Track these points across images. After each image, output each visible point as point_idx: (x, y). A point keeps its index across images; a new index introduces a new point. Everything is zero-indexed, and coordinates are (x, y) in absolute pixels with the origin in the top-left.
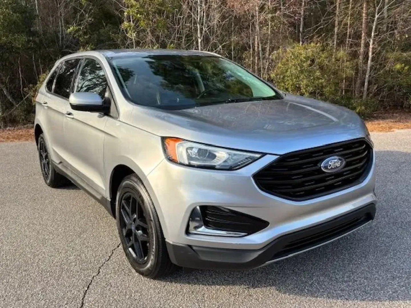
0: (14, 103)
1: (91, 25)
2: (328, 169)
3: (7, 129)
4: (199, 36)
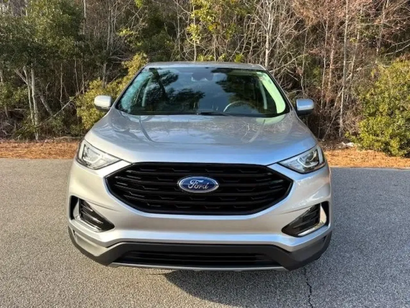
0: (51, 112)
1: (144, 30)
2: (188, 188)
3: (46, 141)
4: (267, 47)
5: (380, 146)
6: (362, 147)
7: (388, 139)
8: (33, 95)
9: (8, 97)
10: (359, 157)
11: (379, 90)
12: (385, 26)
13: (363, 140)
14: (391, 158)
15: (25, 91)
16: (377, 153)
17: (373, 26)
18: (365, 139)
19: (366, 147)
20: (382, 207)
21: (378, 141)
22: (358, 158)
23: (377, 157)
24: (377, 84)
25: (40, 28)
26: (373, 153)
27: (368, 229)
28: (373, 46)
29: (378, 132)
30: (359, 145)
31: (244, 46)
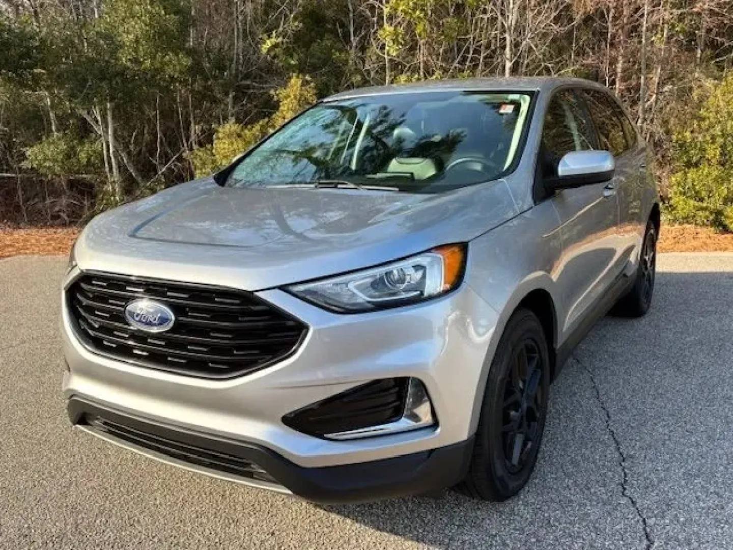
0: (139, 179)
1: (297, 34)
4: (508, 56)
5: (707, 217)
6: (675, 220)
7: (719, 205)
8: (111, 151)
9: (68, 157)
10: (670, 236)
11: (707, 122)
12: (712, 13)
13: (674, 209)
14: (723, 236)
15: (97, 146)
16: (699, 229)
17: (692, 14)
18: (680, 207)
19: (681, 220)
20: (710, 309)
21: (702, 209)
22: (667, 239)
23: (699, 235)
24: (702, 112)
25: (128, 39)
26: (693, 229)
27: (688, 339)
28: (690, 49)
29: (703, 193)
30: (669, 217)
31: (470, 56)
